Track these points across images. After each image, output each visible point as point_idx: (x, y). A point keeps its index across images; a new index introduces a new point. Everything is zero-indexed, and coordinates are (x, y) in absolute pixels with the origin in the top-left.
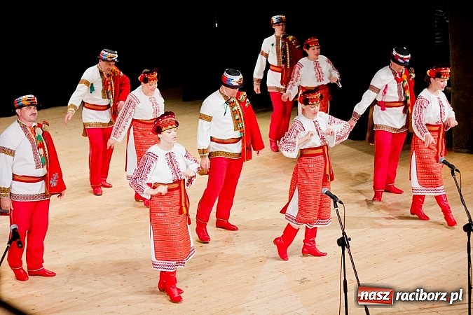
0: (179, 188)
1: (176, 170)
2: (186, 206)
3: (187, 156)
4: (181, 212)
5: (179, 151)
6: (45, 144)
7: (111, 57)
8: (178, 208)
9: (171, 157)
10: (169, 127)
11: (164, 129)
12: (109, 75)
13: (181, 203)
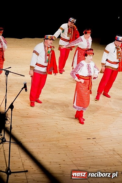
0: (89, 79)
1: (90, 72)
2: (91, 87)
3: (95, 67)
4: (89, 89)
5: (92, 64)
6: (50, 55)
7: (73, 21)
8: (88, 87)
9: (89, 66)
10: (90, 55)
11: (88, 55)
12: (71, 28)
13: (89, 85)
